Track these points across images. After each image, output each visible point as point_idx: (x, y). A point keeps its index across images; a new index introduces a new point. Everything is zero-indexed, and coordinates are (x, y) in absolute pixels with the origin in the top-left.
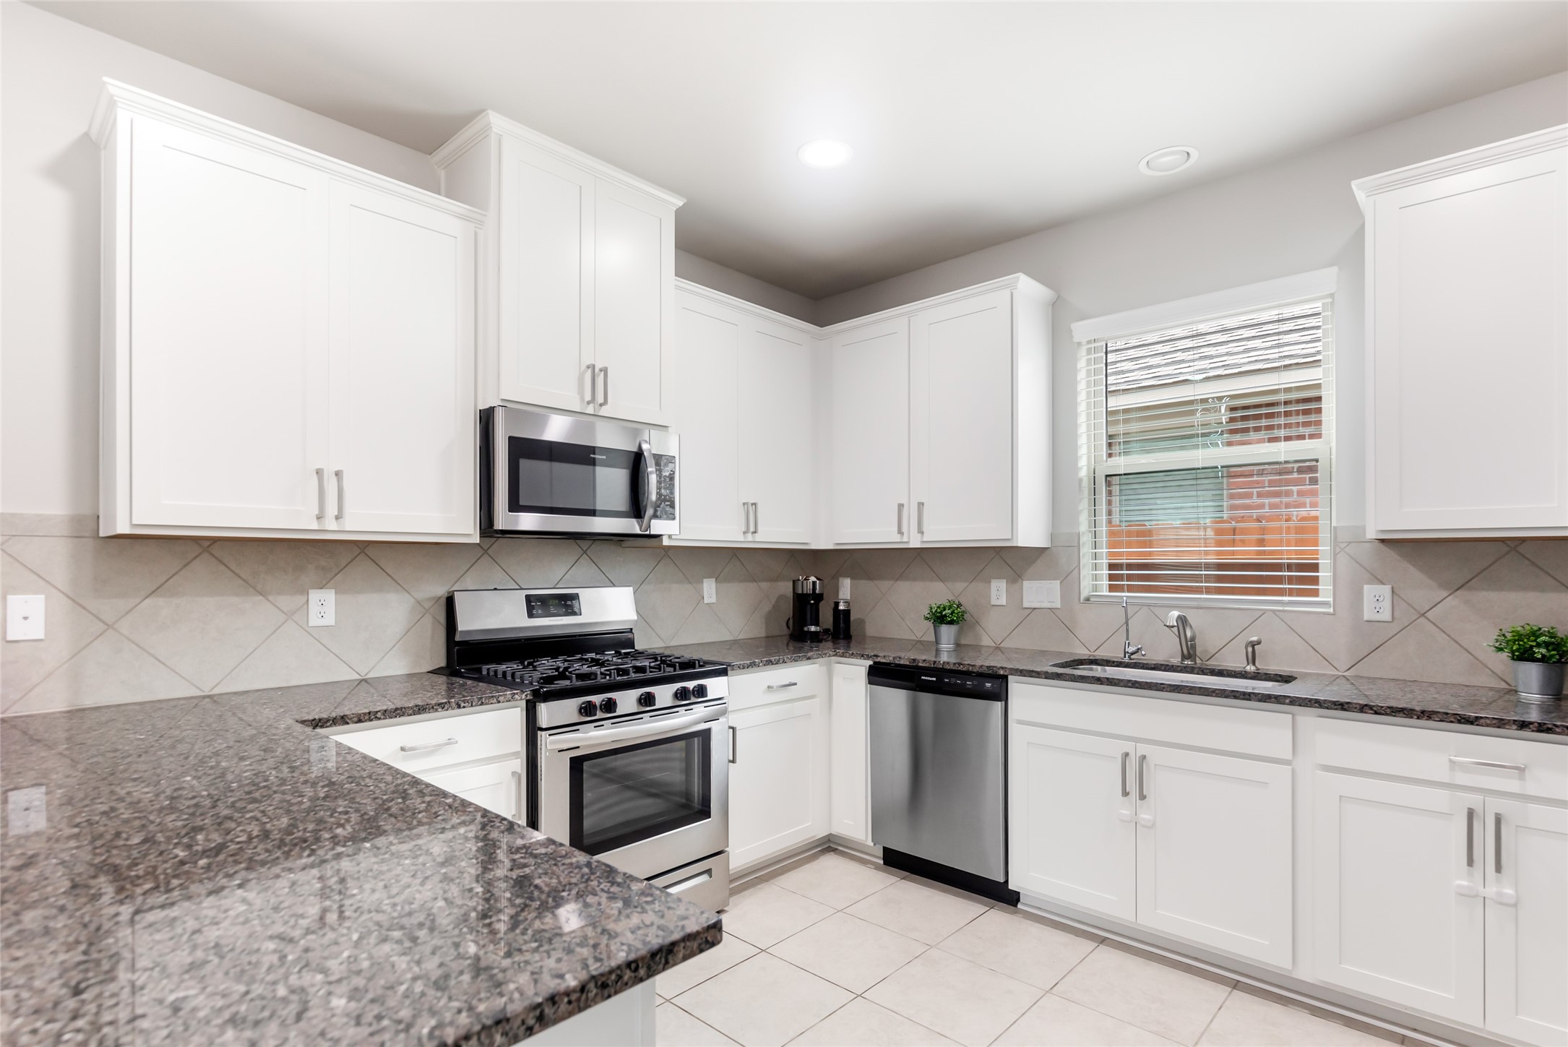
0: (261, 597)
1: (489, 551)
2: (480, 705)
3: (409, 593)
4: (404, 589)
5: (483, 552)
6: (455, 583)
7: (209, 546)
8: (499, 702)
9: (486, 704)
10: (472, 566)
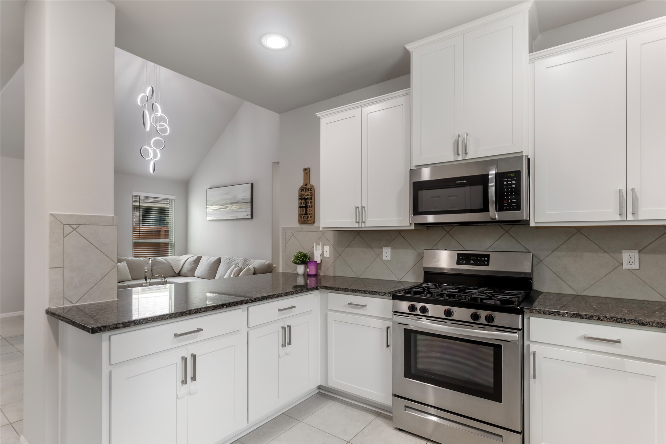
0: (371, 249)
1: (449, 233)
2: (372, 294)
3: (415, 250)
4: (414, 248)
5: (447, 233)
6: (434, 246)
7: (359, 233)
8: (379, 295)
9: (375, 295)
10: (441, 239)
